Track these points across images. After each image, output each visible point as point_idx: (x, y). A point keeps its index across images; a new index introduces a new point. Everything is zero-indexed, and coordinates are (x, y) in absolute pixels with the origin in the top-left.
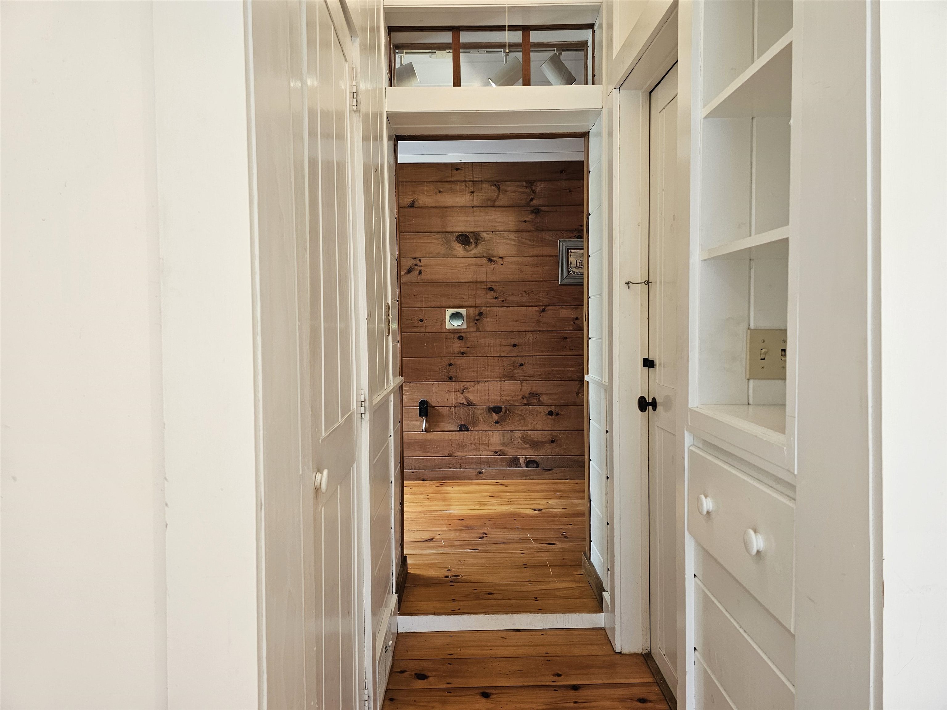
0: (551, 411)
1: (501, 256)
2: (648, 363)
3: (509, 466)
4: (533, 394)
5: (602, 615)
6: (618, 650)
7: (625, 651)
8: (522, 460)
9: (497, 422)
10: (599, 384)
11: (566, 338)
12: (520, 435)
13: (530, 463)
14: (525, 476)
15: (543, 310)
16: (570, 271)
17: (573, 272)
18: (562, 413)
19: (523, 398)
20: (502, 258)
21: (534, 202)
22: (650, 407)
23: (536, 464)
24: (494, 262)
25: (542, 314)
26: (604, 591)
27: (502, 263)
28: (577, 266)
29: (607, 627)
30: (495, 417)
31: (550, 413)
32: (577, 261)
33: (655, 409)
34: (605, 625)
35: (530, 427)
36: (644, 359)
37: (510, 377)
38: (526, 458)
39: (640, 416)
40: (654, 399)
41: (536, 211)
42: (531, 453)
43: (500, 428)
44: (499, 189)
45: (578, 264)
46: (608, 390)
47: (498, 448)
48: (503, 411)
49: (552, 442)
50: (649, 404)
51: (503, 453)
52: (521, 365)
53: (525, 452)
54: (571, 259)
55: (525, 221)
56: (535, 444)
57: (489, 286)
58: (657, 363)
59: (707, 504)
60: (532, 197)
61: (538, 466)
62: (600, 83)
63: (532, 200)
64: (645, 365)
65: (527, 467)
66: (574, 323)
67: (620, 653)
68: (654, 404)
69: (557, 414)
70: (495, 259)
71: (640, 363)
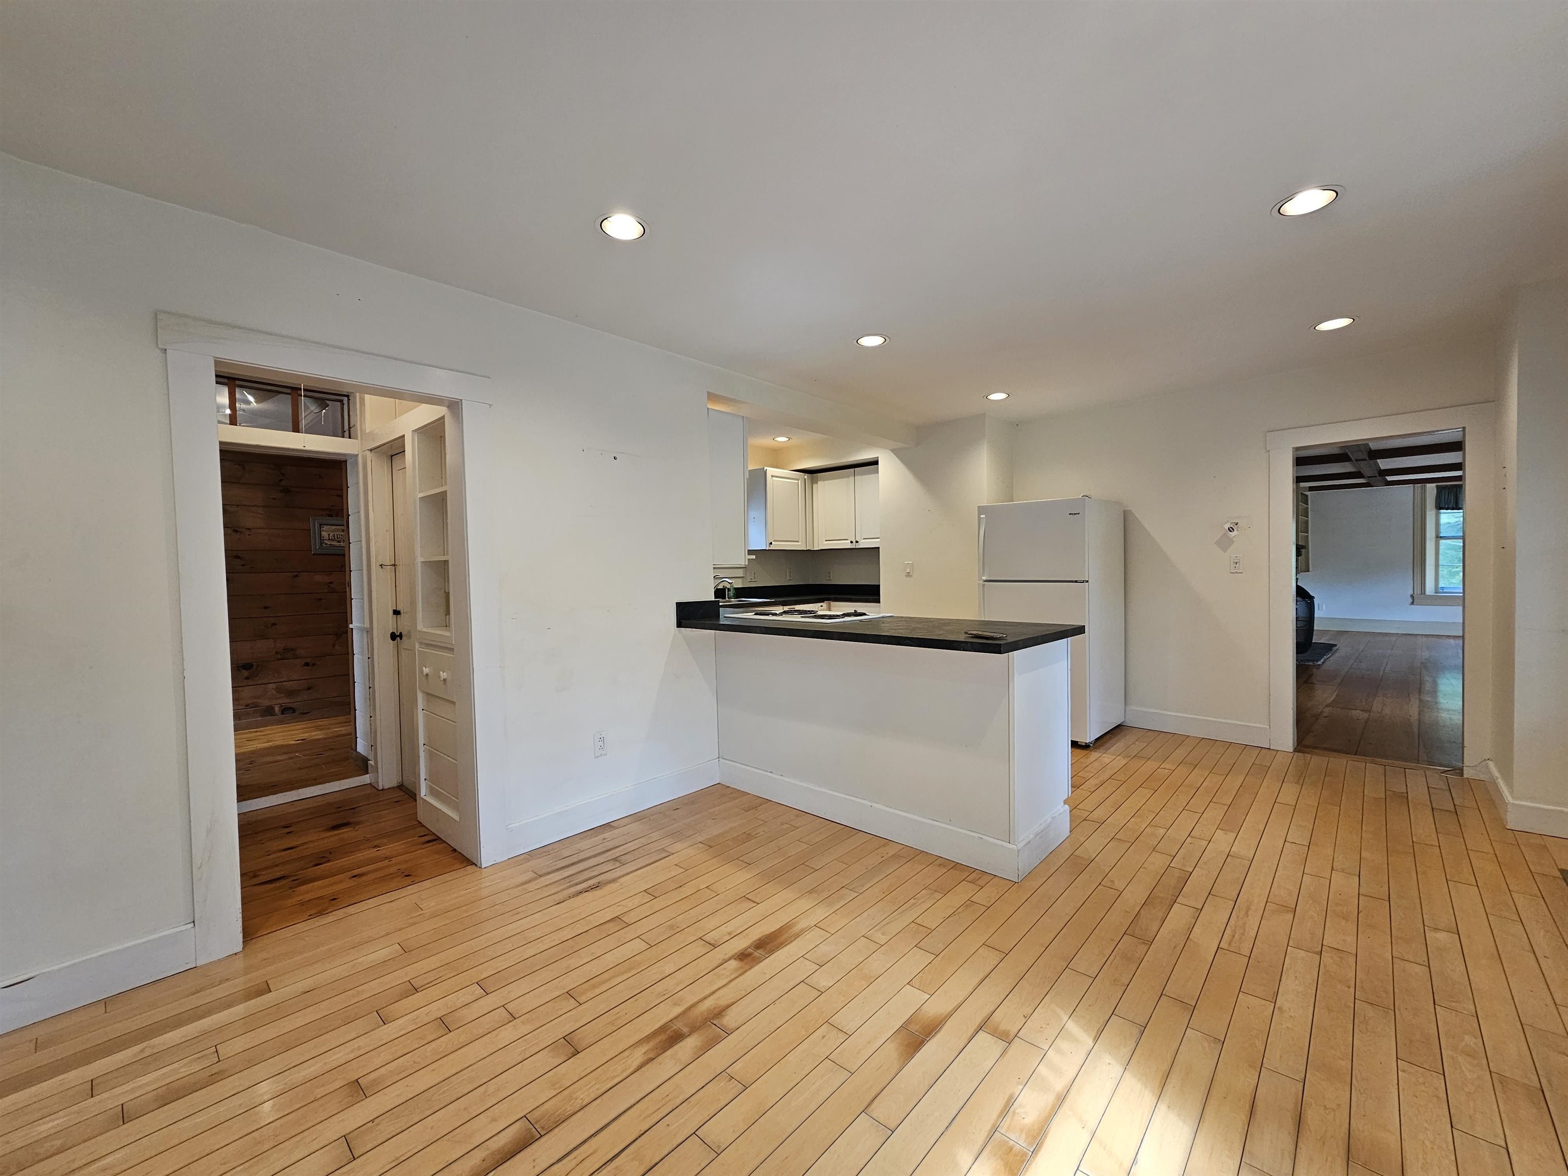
0: (307, 662)
1: (249, 527)
2: (396, 613)
3: (262, 716)
4: (286, 650)
5: (368, 776)
6: (381, 788)
7: (386, 787)
8: (277, 709)
9: (247, 678)
10: (361, 629)
11: (321, 599)
12: (274, 687)
13: (284, 710)
14: (281, 722)
15: (297, 576)
16: (323, 543)
17: (326, 544)
18: (318, 663)
19: (277, 653)
20: (248, 529)
21: (283, 483)
22: (398, 638)
23: (293, 710)
24: (240, 532)
25: (295, 579)
26: (369, 760)
27: (250, 533)
28: (329, 539)
29: (372, 782)
30: (245, 673)
31: (307, 664)
32: (329, 535)
33: (401, 639)
34: (371, 780)
35: (285, 679)
36: (394, 610)
37: (264, 637)
38: (282, 706)
39: (391, 644)
40: (401, 633)
41: (286, 491)
42: (285, 701)
43: (250, 682)
44: (244, 469)
45: (330, 537)
46: (369, 631)
47: (249, 702)
48: (254, 667)
49: (309, 689)
50: (398, 636)
51: (255, 705)
52: (274, 624)
53: (280, 701)
54: (323, 533)
55: (274, 499)
56: (291, 693)
57: (235, 554)
58: (402, 612)
59: (426, 670)
60: (281, 478)
61: (294, 712)
62: (356, 438)
63: (281, 481)
64: (394, 614)
65: (282, 714)
66: (329, 586)
67: (382, 790)
68: (401, 636)
69: (314, 665)
70: (241, 530)
71: (391, 612)
